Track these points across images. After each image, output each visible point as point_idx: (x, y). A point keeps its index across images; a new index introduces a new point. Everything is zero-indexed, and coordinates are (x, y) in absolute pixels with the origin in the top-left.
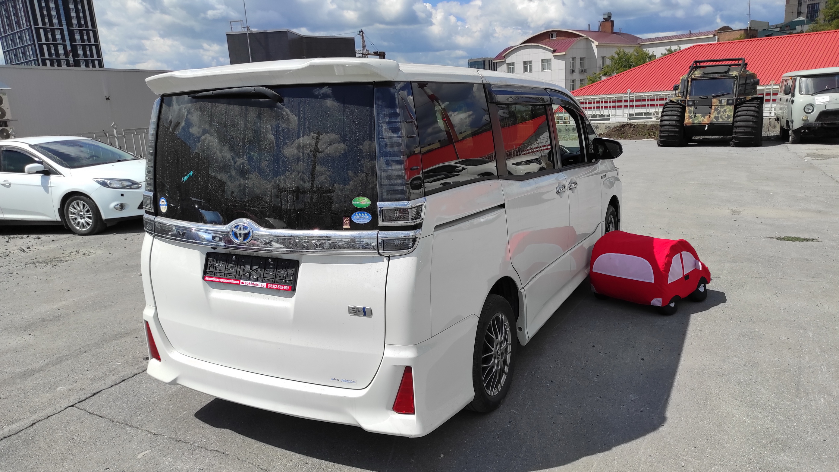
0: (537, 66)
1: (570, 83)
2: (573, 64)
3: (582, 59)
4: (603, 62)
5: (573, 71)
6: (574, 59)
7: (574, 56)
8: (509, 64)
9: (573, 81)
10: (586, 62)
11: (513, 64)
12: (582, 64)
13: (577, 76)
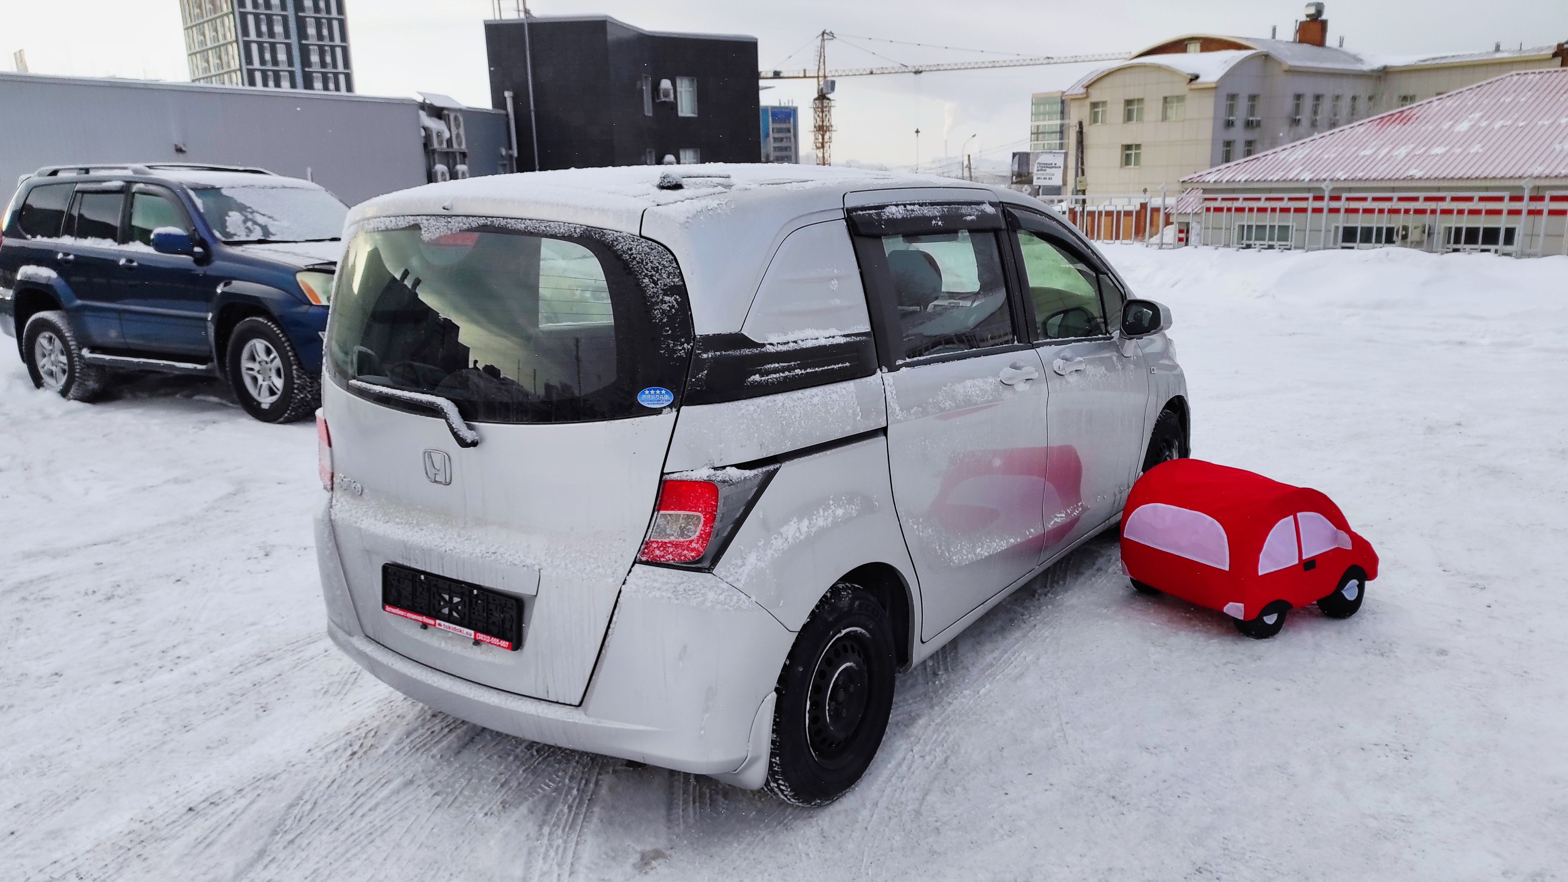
0: (1152, 110)
1: (1221, 149)
2: (1231, 109)
3: (1253, 98)
4: (1297, 106)
5: (1229, 124)
6: (1232, 97)
7: (1234, 91)
8: (1094, 105)
9: (1228, 144)
10: (1260, 105)
11: (1104, 103)
12: (1252, 110)
13: (1239, 134)
